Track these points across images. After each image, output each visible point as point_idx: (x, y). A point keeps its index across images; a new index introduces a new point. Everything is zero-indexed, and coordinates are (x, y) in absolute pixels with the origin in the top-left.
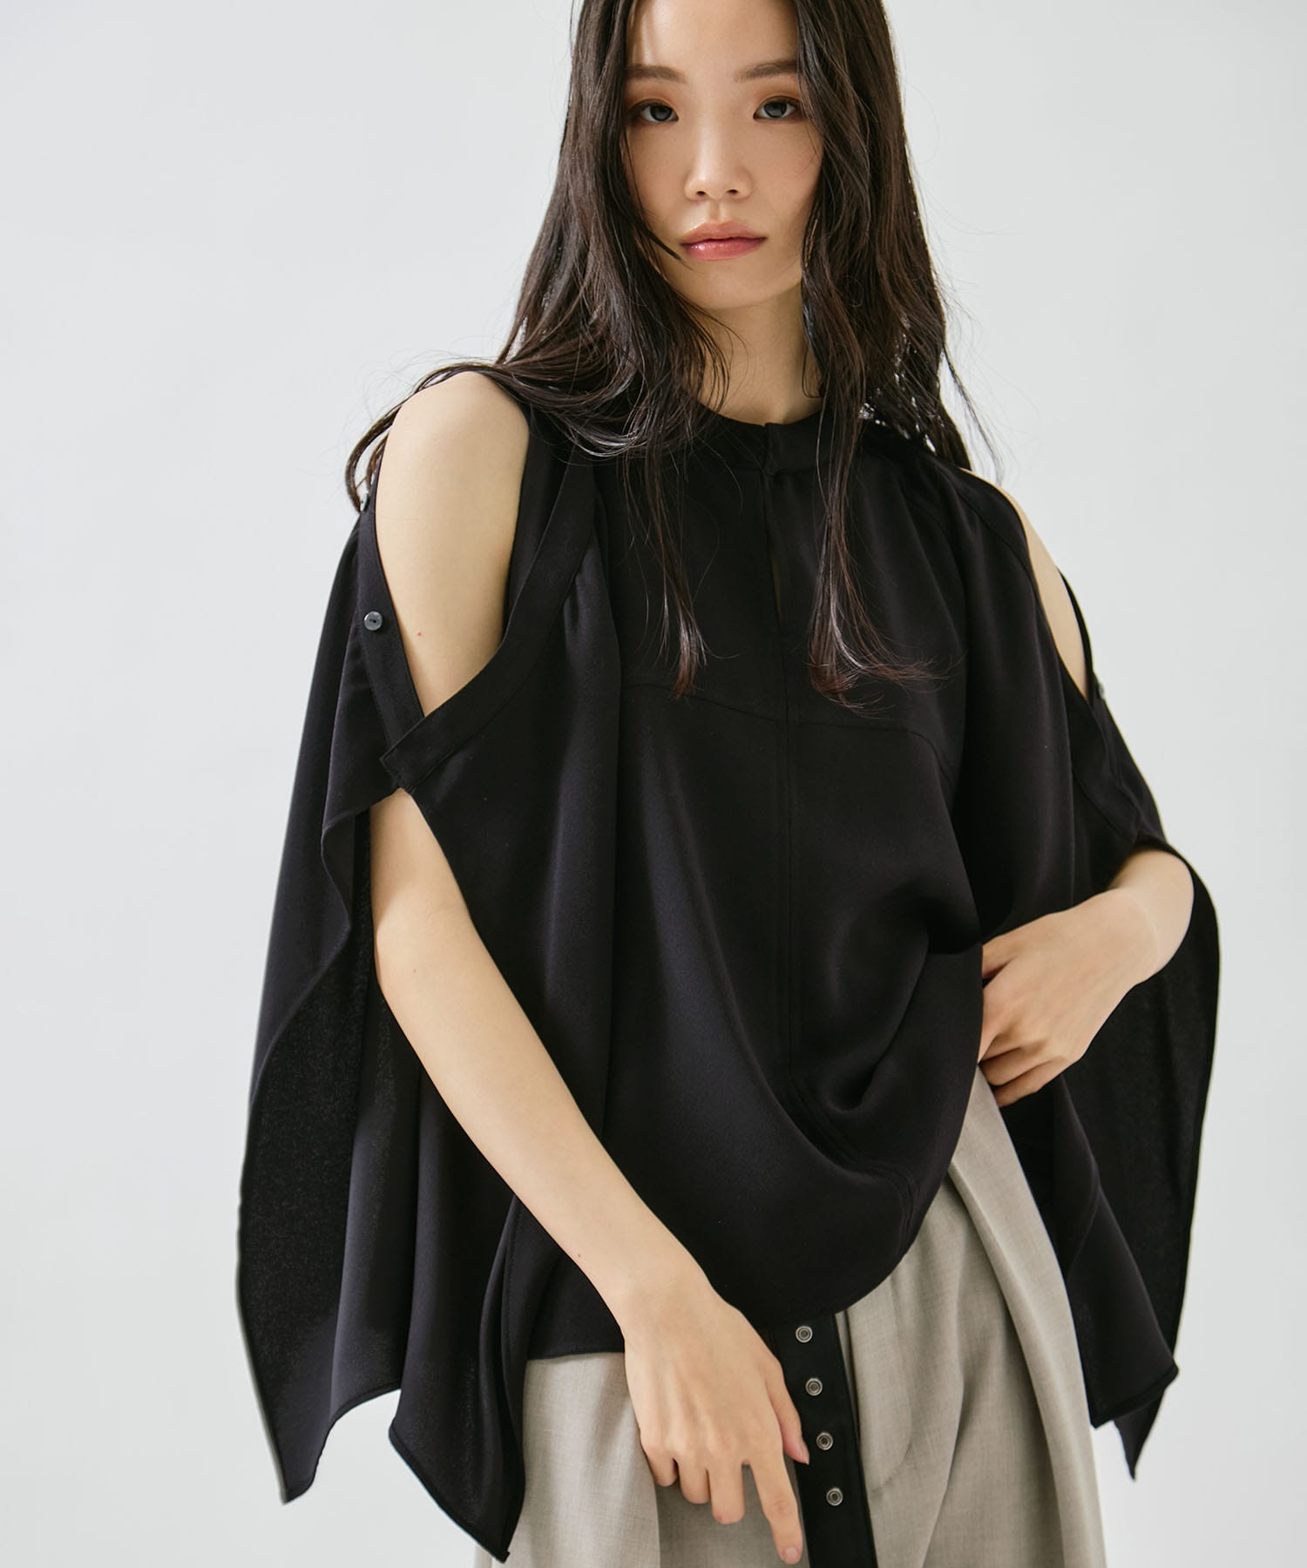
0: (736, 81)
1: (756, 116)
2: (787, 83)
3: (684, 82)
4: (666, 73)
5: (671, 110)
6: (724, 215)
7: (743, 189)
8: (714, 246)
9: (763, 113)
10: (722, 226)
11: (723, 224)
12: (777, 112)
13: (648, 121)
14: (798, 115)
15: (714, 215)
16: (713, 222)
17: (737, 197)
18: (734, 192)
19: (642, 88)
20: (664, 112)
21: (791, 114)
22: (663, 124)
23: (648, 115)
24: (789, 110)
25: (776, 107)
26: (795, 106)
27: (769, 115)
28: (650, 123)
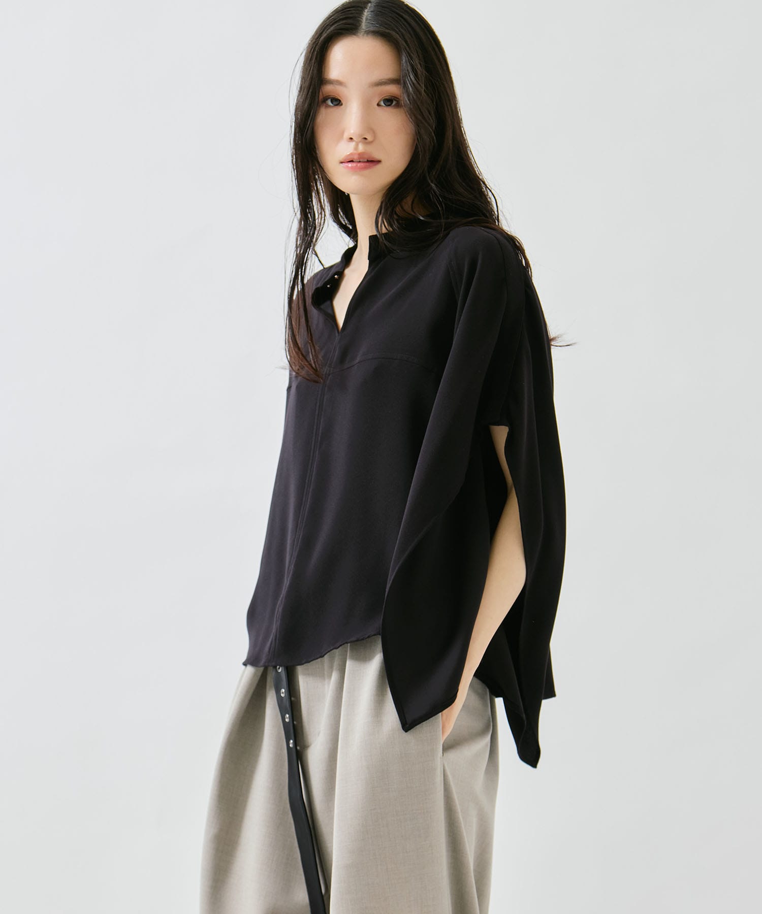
0: (369, 87)
1: (378, 105)
2: (393, 89)
3: (345, 86)
4: (339, 83)
5: (340, 101)
6: (361, 148)
7: (370, 138)
8: (355, 165)
9: (382, 103)
10: (359, 154)
11: (361, 153)
12: (389, 103)
13: (328, 105)
14: (398, 105)
15: (356, 148)
16: (355, 152)
17: (367, 141)
18: (365, 139)
19: (328, 89)
20: (337, 102)
21: (396, 104)
22: (337, 106)
23: (329, 102)
24: (394, 103)
25: (389, 101)
26: (397, 101)
27: (385, 104)
28: (330, 106)
